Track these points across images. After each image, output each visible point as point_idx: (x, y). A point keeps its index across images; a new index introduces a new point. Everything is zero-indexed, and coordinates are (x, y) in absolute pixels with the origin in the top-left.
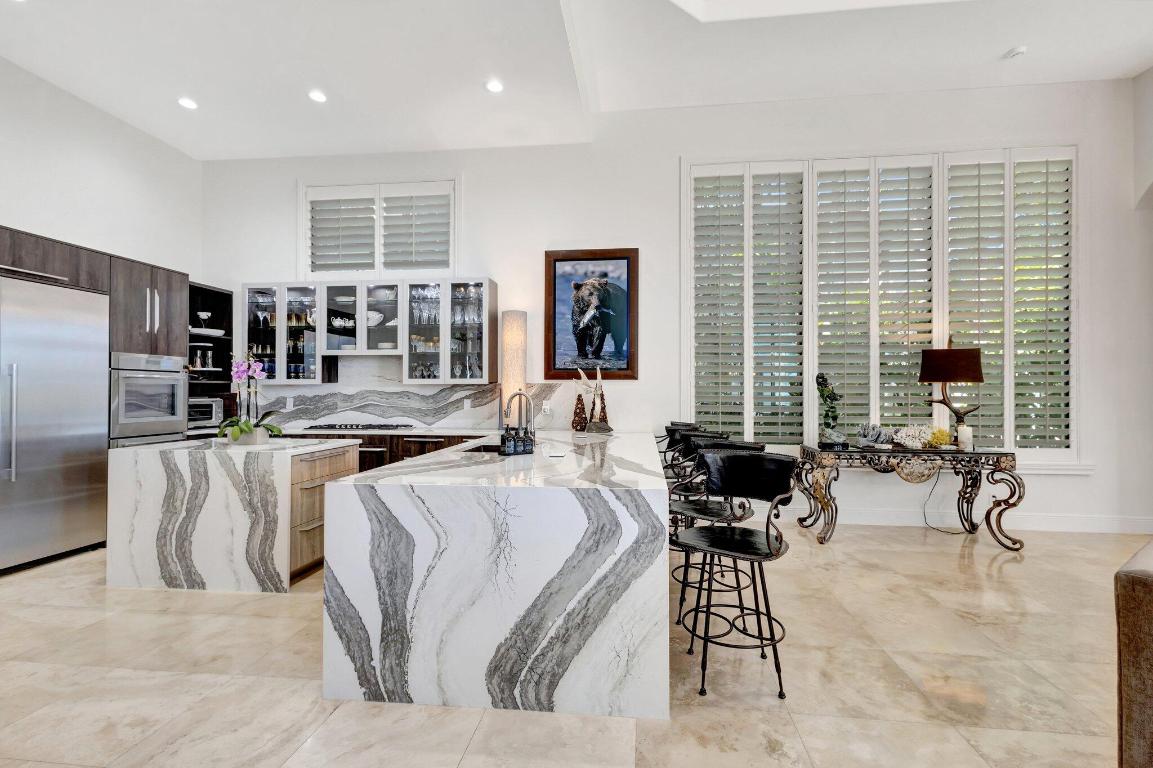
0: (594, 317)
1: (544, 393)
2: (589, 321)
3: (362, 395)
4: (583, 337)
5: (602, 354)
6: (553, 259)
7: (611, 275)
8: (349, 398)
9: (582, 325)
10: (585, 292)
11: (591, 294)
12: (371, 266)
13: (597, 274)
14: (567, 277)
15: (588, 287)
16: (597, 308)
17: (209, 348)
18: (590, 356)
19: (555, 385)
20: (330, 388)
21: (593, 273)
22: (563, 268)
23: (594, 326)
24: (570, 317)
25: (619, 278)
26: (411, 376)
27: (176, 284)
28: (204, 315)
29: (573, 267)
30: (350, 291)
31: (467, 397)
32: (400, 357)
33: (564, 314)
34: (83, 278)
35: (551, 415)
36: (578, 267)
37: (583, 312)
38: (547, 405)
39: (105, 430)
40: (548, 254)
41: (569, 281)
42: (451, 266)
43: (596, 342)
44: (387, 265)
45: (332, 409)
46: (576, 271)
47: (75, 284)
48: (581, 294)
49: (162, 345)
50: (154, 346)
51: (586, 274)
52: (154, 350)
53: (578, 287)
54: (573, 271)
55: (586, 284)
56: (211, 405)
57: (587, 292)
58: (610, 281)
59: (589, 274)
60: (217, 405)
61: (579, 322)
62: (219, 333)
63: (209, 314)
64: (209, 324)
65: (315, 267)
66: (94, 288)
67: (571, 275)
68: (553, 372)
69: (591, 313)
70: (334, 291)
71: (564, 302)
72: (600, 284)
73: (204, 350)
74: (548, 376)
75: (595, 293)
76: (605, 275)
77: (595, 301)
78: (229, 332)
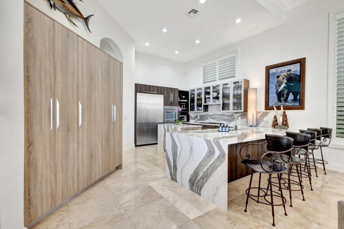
0: (285, 87)
1: (265, 114)
2: (283, 89)
3: (213, 115)
4: (280, 95)
5: (288, 100)
6: (268, 68)
7: (292, 70)
8: (210, 115)
9: (279, 90)
10: (281, 78)
11: (284, 79)
12: (216, 80)
13: (286, 71)
14: (274, 74)
15: (282, 76)
16: (286, 83)
17: (184, 104)
18: (283, 101)
19: (269, 112)
20: (206, 113)
21: (284, 71)
22: (272, 71)
23: (284, 90)
24: (275, 88)
25: (296, 71)
26: (223, 110)
27: (176, 91)
28: (184, 97)
29: (276, 70)
30: (209, 88)
31: (240, 116)
32: (220, 104)
33: (272, 87)
34: (159, 92)
35: (267, 122)
36: (278, 70)
37: (280, 86)
38: (265, 119)
39: (163, 121)
40: (267, 67)
41: (275, 75)
42: (236, 77)
43: (285, 96)
44: (219, 79)
45: (207, 119)
46: (277, 71)
47: (158, 94)
48: (279, 79)
49: (173, 104)
50: (171, 104)
51: (281, 72)
52: (171, 105)
53: (278, 77)
54: (276, 71)
55: (282, 75)
56: (184, 117)
57: (282, 78)
58: (291, 72)
59: (283, 71)
60: (185, 117)
61: (278, 89)
62: (186, 101)
64: (185, 99)
65: (204, 83)
66: (161, 94)
67: (275, 73)
68: (268, 107)
69: (283, 85)
70: (206, 88)
71: (272, 83)
72: (287, 75)
73: (183, 104)
74: (266, 109)
75: (285, 78)
76: (290, 71)
77: (285, 81)
78: (188, 101)
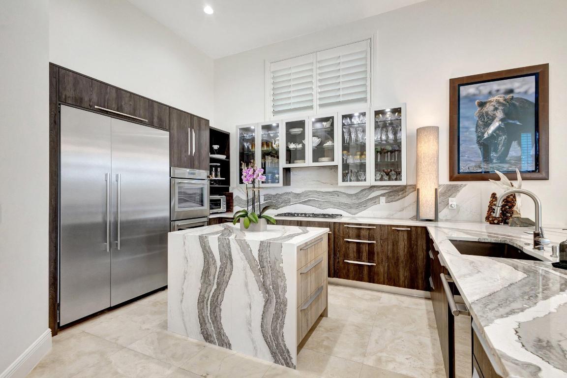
0: (499, 128)
1: (450, 191)
2: (494, 131)
3: (306, 194)
4: (486, 146)
5: (508, 159)
6: (456, 85)
7: (517, 91)
8: (298, 195)
9: (486, 136)
10: (489, 108)
11: (496, 109)
12: (311, 108)
13: (502, 91)
14: (471, 98)
15: (493, 103)
16: (502, 120)
17: (219, 166)
18: (495, 161)
19: (461, 186)
20: (288, 189)
21: (498, 91)
22: (465, 91)
23: (498, 136)
24: (474, 129)
25: (526, 92)
26: (343, 180)
28: (216, 147)
29: (477, 88)
30: (301, 124)
31: (383, 195)
32: (336, 167)
33: (467, 128)
34: (155, 120)
35: (458, 210)
36: (481, 88)
37: (487, 125)
38: (453, 201)
39: (168, 216)
40: (452, 81)
42: (369, 100)
43: (501, 148)
44: (322, 106)
45: (287, 203)
46: (480, 91)
47: (151, 125)
48: (485, 109)
49: (196, 163)
50: (192, 163)
51: (490, 93)
52: (192, 166)
53: (482, 105)
54: (477, 92)
55: (490, 102)
56: (220, 200)
57: (492, 108)
58: (515, 96)
59: (494, 92)
60: (223, 199)
61: (483, 134)
62: (222, 157)
63: (218, 146)
65: (275, 113)
66: (161, 127)
67: (474, 95)
68: (457, 175)
69: (496, 124)
70: (290, 125)
71: (467, 118)
72: (505, 100)
73: (216, 167)
74: (452, 178)
75: (501, 108)
76: (511, 91)
77: (500, 114)
78: (228, 157)
